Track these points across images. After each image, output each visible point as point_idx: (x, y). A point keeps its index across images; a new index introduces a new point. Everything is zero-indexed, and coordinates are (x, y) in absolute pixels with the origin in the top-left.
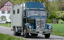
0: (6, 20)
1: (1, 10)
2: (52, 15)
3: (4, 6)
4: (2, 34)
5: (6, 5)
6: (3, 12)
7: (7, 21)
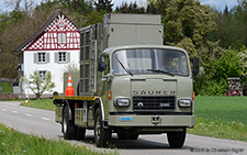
0: (53, 86)
1: (33, 50)
2: (223, 64)
3: (46, 35)
4: (40, 140)
5: (52, 32)
6: (42, 58)
7: (54, 90)
